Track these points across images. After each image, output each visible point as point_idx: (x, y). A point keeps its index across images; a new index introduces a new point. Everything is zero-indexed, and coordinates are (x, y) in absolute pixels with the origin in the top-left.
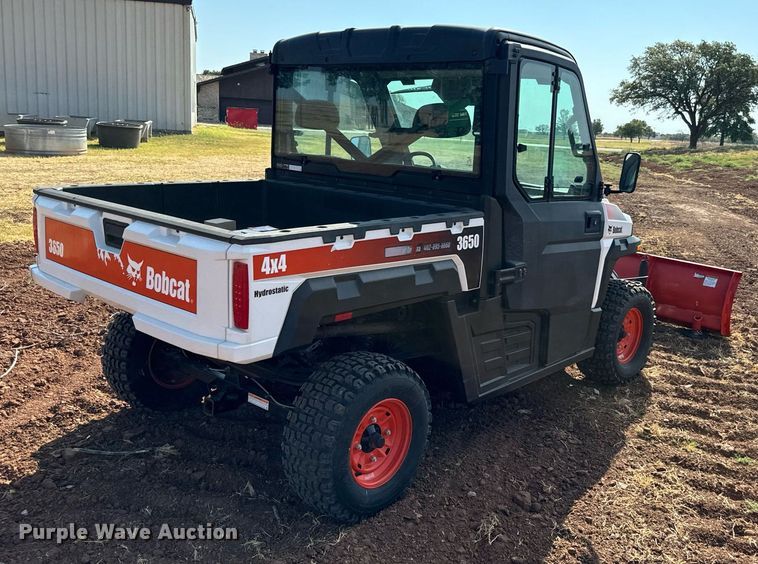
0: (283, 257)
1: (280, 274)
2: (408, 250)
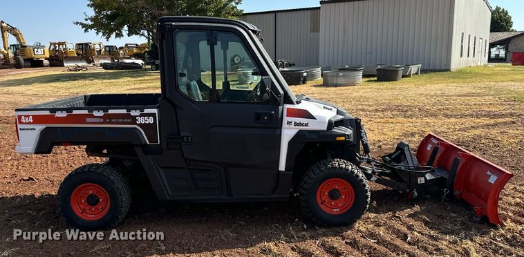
0: (31, 117)
1: (30, 123)
2: (102, 120)
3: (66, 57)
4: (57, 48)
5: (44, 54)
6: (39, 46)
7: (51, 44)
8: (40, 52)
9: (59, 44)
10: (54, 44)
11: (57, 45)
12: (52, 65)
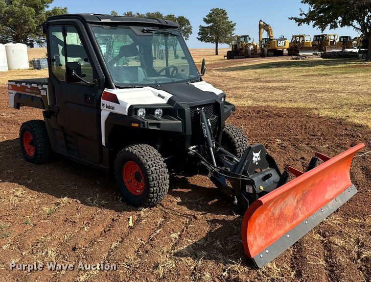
0: (11, 86)
2: (30, 91)
3: (302, 47)
4: (298, 40)
5: (285, 45)
6: (283, 39)
7: (293, 37)
8: (281, 44)
9: (300, 36)
10: (296, 37)
11: (298, 38)
12: (289, 54)
